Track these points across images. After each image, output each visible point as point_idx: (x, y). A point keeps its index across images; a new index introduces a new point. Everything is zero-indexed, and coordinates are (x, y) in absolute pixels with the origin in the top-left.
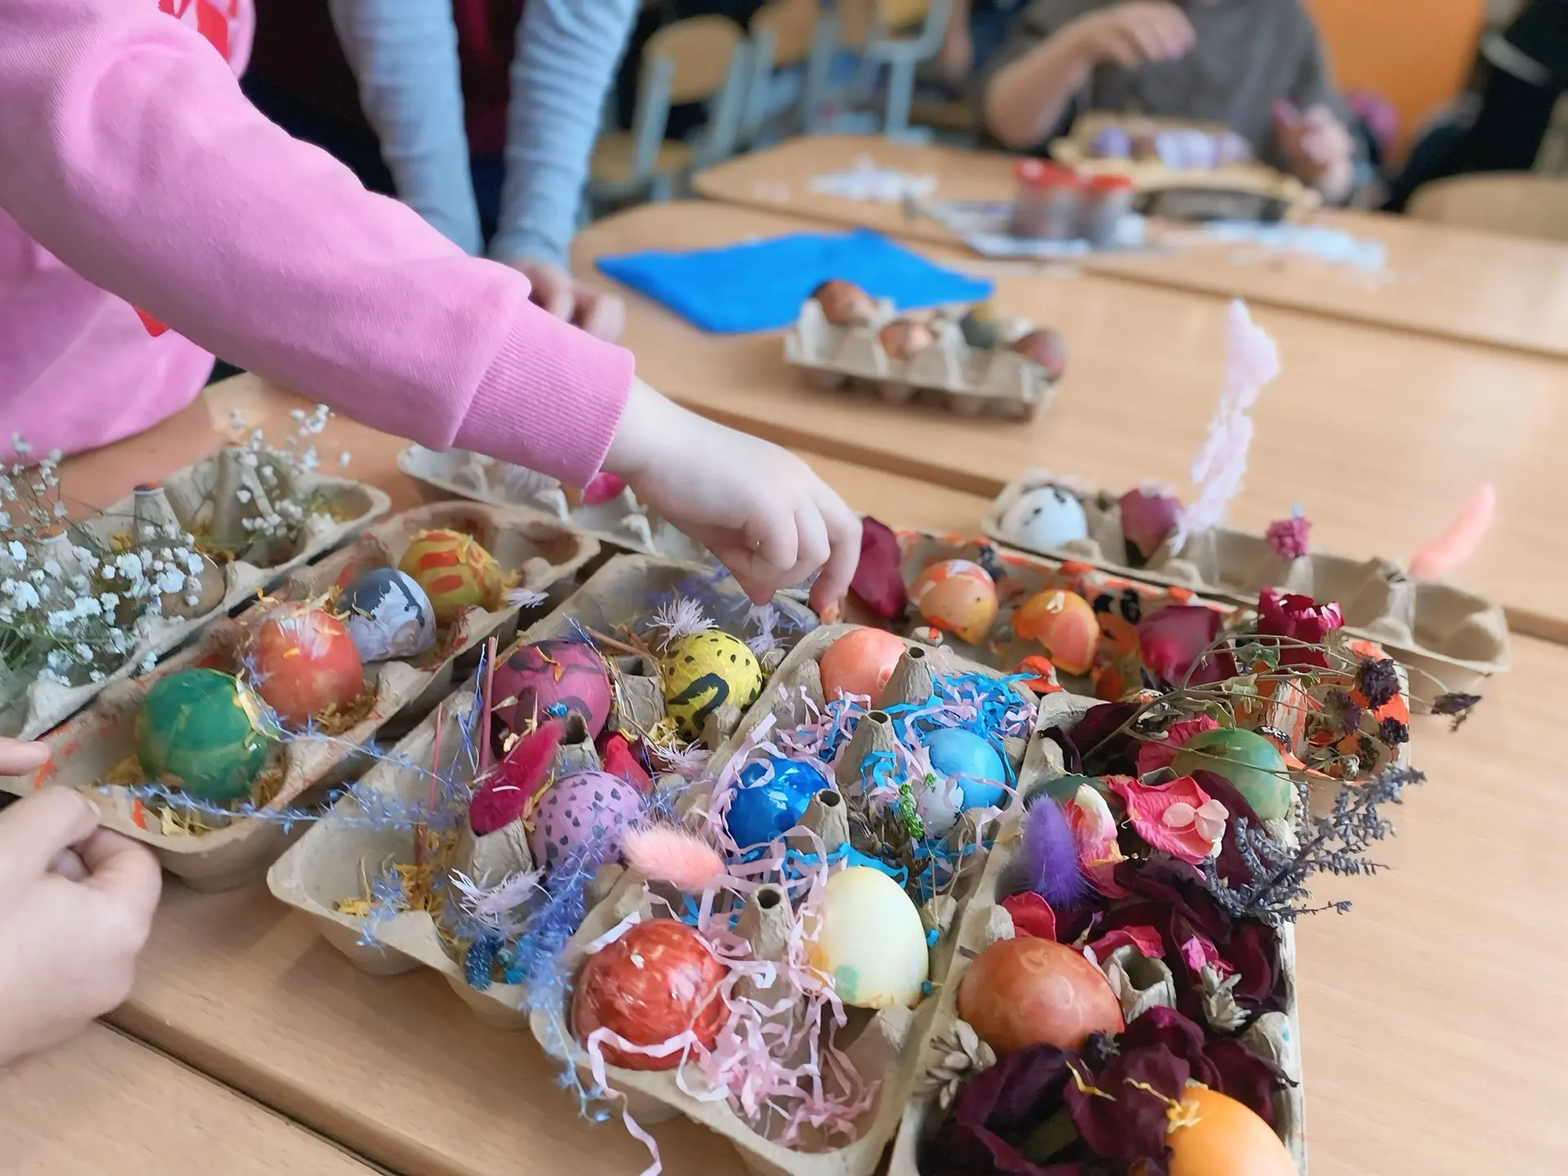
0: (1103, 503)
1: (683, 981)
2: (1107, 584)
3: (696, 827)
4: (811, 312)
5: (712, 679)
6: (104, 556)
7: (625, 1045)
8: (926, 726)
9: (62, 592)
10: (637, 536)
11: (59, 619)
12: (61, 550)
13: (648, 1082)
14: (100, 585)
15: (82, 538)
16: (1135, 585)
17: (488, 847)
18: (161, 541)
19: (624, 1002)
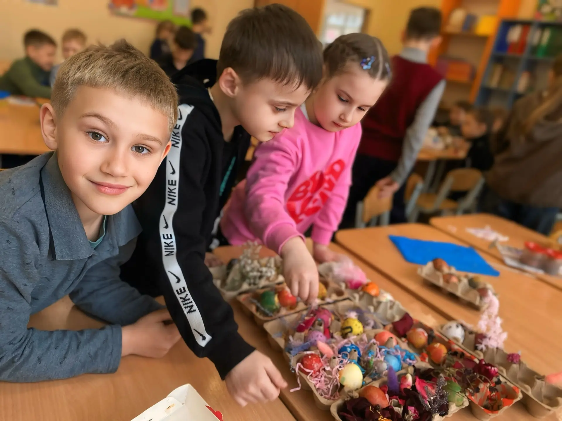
0: (471, 333)
1: (316, 366)
2: (458, 349)
3: (333, 348)
4: (430, 265)
5: (350, 327)
6: (261, 266)
7: (302, 367)
8: (388, 353)
9: (253, 270)
10: (355, 298)
11: (251, 274)
12: (256, 263)
13: (303, 375)
14: (258, 271)
15: (259, 262)
16: (465, 352)
17: (297, 334)
18: (270, 267)
19: (305, 362)
